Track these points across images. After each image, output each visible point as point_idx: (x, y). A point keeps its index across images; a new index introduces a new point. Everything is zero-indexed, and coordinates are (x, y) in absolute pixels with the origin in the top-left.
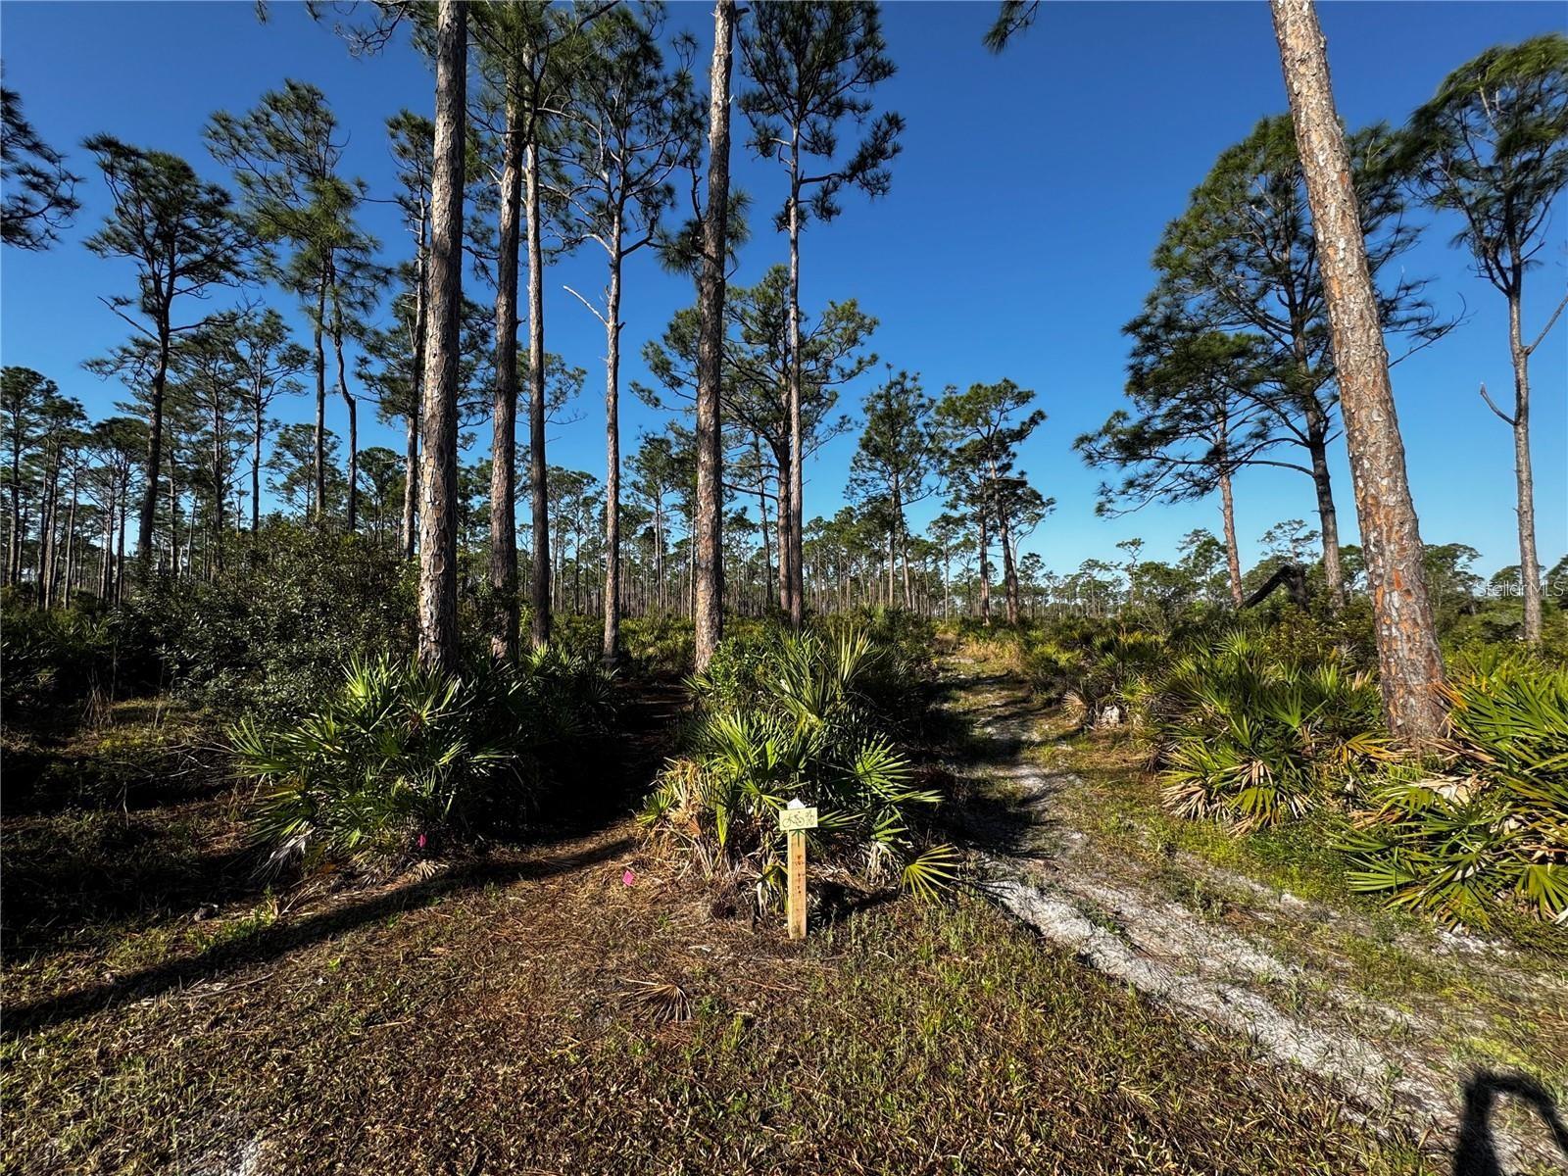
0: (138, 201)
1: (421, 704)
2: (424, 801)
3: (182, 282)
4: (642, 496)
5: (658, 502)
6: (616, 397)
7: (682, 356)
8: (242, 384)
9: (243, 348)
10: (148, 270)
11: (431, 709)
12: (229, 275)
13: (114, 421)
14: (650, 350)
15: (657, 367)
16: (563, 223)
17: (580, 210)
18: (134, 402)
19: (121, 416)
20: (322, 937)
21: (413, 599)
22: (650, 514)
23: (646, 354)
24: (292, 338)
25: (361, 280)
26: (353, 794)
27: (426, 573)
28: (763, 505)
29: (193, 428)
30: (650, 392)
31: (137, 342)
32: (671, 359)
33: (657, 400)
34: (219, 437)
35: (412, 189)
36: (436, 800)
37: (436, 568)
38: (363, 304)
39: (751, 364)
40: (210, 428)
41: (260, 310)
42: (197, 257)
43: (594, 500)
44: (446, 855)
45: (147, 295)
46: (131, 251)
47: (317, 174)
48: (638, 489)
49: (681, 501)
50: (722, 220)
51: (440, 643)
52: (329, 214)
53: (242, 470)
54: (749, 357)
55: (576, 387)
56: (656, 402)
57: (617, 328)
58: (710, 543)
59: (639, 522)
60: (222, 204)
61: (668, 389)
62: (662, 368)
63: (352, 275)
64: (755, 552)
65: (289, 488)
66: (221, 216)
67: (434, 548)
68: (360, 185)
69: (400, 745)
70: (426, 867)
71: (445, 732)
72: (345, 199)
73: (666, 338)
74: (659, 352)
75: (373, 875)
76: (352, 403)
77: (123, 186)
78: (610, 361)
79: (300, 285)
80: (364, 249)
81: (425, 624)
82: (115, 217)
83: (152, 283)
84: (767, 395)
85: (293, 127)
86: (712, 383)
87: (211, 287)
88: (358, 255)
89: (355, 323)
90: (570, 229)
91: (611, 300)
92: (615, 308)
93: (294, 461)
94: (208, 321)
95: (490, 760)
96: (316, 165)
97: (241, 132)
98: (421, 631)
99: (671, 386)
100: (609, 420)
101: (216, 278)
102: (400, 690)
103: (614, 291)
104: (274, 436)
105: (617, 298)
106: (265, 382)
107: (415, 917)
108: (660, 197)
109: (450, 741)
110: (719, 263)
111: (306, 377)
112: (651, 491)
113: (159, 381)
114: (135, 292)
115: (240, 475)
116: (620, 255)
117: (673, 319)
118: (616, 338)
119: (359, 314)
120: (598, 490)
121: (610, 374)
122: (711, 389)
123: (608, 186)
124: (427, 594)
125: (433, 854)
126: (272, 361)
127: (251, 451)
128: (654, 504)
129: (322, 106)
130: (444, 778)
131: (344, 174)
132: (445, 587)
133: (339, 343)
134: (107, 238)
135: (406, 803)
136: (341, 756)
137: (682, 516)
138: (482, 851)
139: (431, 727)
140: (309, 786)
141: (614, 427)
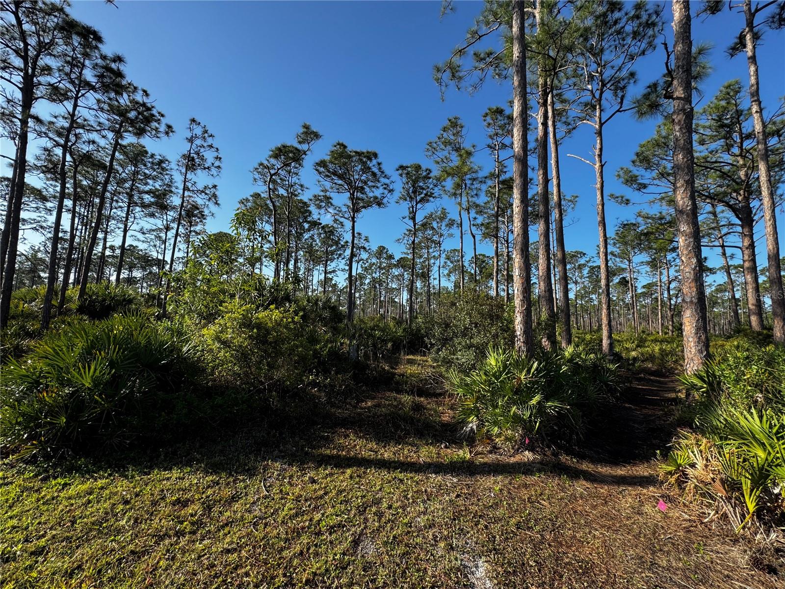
0: (407, 183)
1: (521, 372)
2: (525, 421)
3: (419, 206)
4: (618, 259)
5: (629, 261)
6: (603, 205)
7: (646, 169)
8: (435, 238)
9: (435, 225)
10: (410, 205)
11: (525, 375)
12: (431, 199)
13: (401, 258)
14: (621, 173)
15: (627, 181)
16: (565, 122)
17: (574, 111)
18: (406, 251)
19: (403, 256)
20: (489, 473)
21: (511, 321)
22: (624, 270)
23: (619, 176)
24: (449, 216)
25: (476, 185)
26: (494, 410)
27: (518, 309)
28: (724, 254)
29: (421, 257)
30: (622, 197)
31: (408, 230)
32: (637, 173)
33: (627, 200)
34: (428, 259)
35: (493, 139)
36: (530, 421)
37: (522, 306)
38: (476, 195)
39: (705, 158)
40: (426, 256)
41: (439, 209)
42: (423, 195)
43: (584, 265)
44: (537, 451)
45: (410, 213)
46: (406, 200)
47: (458, 150)
48: (615, 255)
49: (648, 259)
50: (688, 71)
51: (526, 342)
52: (464, 163)
53: (435, 269)
54: (706, 153)
55: (573, 206)
56: (627, 202)
57: (602, 166)
58: (693, 284)
59: (615, 275)
60: (429, 174)
61: (636, 192)
62: (630, 179)
63: (472, 184)
64: (714, 288)
65: (449, 275)
66: (430, 178)
67: (521, 297)
68: (474, 146)
69: (512, 391)
70: (528, 456)
71: (532, 388)
72: (469, 154)
73: (633, 162)
74: (628, 172)
75: (505, 451)
76: (474, 237)
77: (404, 180)
78: (599, 186)
79: (455, 194)
80: (476, 172)
81: (518, 333)
82: (402, 190)
83: (411, 209)
84: (724, 175)
85: (449, 136)
86: (687, 178)
87: (427, 205)
88: (474, 175)
89: (474, 203)
90: (569, 124)
91: (597, 152)
92: (600, 156)
93: (450, 264)
94: (426, 217)
95: (555, 407)
96: (458, 146)
97: (435, 145)
98: (516, 336)
99: (639, 189)
100: (599, 219)
101: (428, 201)
102: (510, 364)
103: (598, 146)
104: (443, 256)
105: (601, 149)
106: (441, 235)
107: (528, 479)
108: (626, 81)
109: (534, 393)
110: (688, 99)
111: (455, 231)
112: (624, 255)
113: (413, 242)
114: (407, 213)
115: (434, 273)
116: (601, 125)
117: (638, 150)
118: (602, 172)
119: (475, 199)
120: (588, 259)
121: (599, 193)
122: (687, 182)
123: (592, 91)
124: (518, 319)
125: (532, 449)
126: (443, 227)
127: (437, 262)
128: (627, 263)
129: (459, 122)
130: (534, 411)
131: (467, 145)
132: (527, 316)
133: (469, 213)
134: (400, 198)
135: (517, 419)
136: (488, 391)
137: (648, 269)
138: (555, 455)
139: (526, 384)
140: (477, 403)
141: (603, 223)
